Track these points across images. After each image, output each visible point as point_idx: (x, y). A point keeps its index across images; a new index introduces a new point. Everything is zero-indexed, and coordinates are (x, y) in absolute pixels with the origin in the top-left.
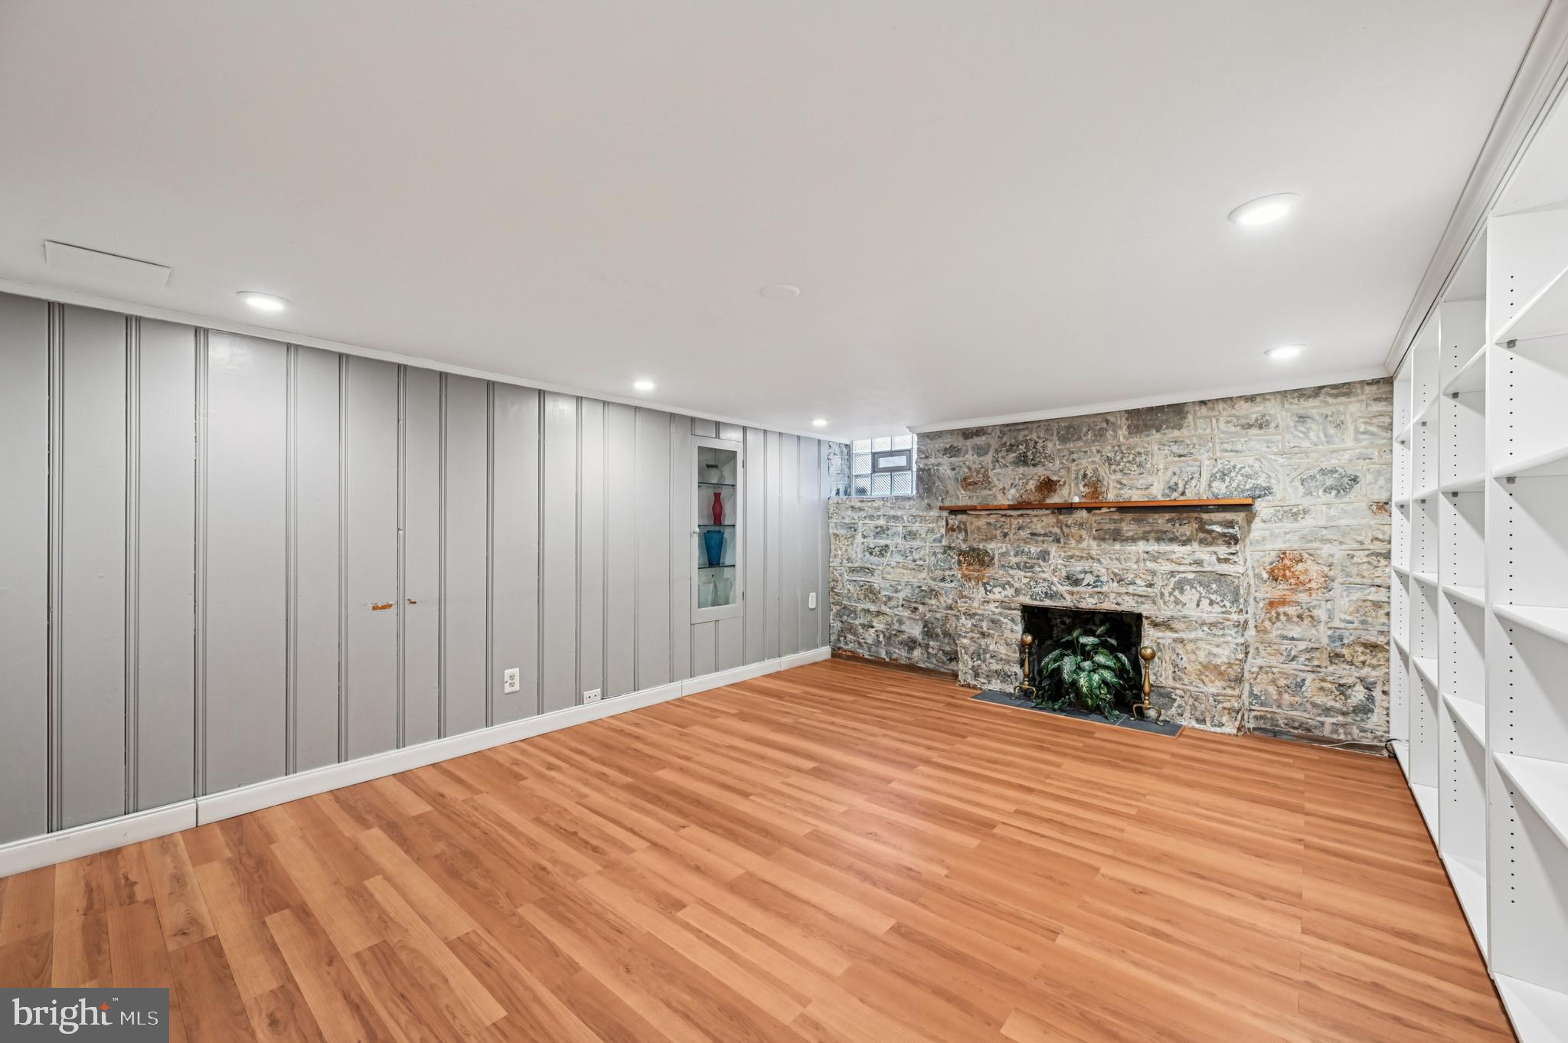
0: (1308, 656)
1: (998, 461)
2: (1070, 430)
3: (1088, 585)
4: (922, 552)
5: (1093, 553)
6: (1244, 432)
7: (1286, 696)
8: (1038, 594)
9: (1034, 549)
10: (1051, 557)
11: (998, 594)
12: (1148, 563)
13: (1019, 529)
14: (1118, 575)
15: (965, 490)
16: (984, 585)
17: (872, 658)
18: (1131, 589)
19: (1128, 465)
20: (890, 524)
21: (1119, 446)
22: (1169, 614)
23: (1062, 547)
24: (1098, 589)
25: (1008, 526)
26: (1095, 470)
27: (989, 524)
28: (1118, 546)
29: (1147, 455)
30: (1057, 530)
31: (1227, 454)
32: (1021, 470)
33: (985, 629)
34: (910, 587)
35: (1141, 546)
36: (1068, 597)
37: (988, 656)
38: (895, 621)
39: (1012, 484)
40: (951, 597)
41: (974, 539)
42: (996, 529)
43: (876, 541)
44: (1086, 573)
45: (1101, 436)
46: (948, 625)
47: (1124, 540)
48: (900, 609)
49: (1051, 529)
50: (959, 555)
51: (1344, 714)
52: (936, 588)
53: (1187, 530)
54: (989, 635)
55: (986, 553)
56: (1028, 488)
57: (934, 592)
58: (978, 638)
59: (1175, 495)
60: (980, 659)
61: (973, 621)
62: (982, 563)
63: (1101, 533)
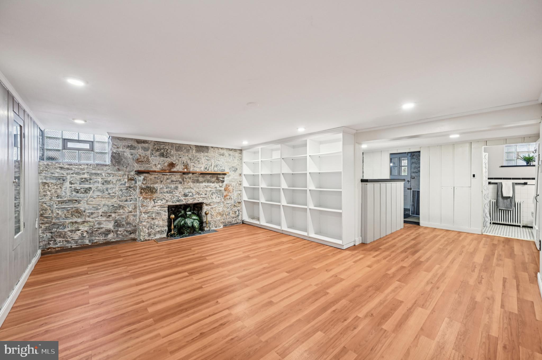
0: (230, 207)
1: (153, 154)
2: (179, 147)
3: (190, 196)
4: (114, 190)
5: (191, 186)
6: (220, 156)
7: (227, 217)
8: (175, 201)
9: (173, 186)
10: (179, 188)
11: (160, 203)
12: (205, 188)
13: (167, 179)
14: (198, 192)
15: (138, 164)
16: (154, 200)
17: (78, 246)
18: (201, 196)
19: (195, 161)
20: (92, 177)
21: (193, 155)
22: (210, 201)
23: (182, 185)
24: (193, 197)
25: (163, 178)
26: (187, 161)
27: (155, 178)
28: (198, 184)
29: (200, 159)
30: (180, 180)
31: (217, 161)
32: (162, 158)
33: (154, 217)
34: (106, 206)
35: (204, 184)
36: (184, 201)
37: (155, 226)
38: (96, 224)
39: (159, 163)
40: (131, 207)
41: (149, 183)
42: (158, 179)
43: (81, 186)
44: (189, 192)
45: (188, 151)
46: (129, 220)
47: (200, 182)
48: (100, 217)
49: (178, 179)
50: (141, 190)
51: (236, 217)
52: (123, 205)
53: (214, 179)
54: (156, 219)
55: (154, 188)
56: (165, 165)
57: (122, 207)
58: (150, 221)
59: (206, 170)
60: (152, 229)
61: (148, 215)
62: (152, 192)
63: (194, 181)
